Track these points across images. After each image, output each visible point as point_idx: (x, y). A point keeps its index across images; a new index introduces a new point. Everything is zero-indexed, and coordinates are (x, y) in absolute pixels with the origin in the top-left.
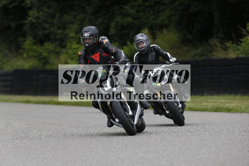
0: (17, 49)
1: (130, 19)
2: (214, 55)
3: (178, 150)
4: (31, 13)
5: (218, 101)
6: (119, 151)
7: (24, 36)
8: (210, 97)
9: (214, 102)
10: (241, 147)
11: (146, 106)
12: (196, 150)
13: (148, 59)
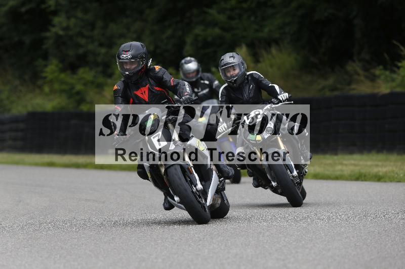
0: (34, 79)
1: (217, 31)
2: (354, 89)
3: (294, 243)
4: (56, 20)
5: (361, 163)
6: (200, 245)
7: (45, 57)
9: (355, 165)
10: (398, 238)
11: (228, 174)
12: (325, 243)
13: (242, 95)
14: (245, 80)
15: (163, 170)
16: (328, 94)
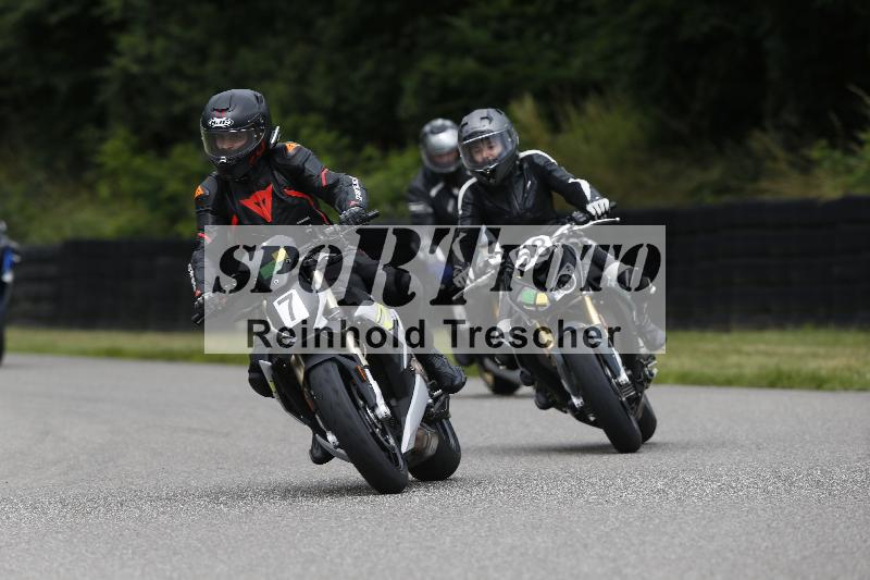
0: (78, 169)
1: (470, 64)
2: (765, 191)
3: (637, 523)
4: (125, 41)
5: (781, 349)
7: (101, 121)
8: (753, 336)
9: (768, 354)
11: (453, 381)
12: (704, 522)
13: (510, 203)
14: (516, 169)
15: (301, 375)
16: (709, 200)
